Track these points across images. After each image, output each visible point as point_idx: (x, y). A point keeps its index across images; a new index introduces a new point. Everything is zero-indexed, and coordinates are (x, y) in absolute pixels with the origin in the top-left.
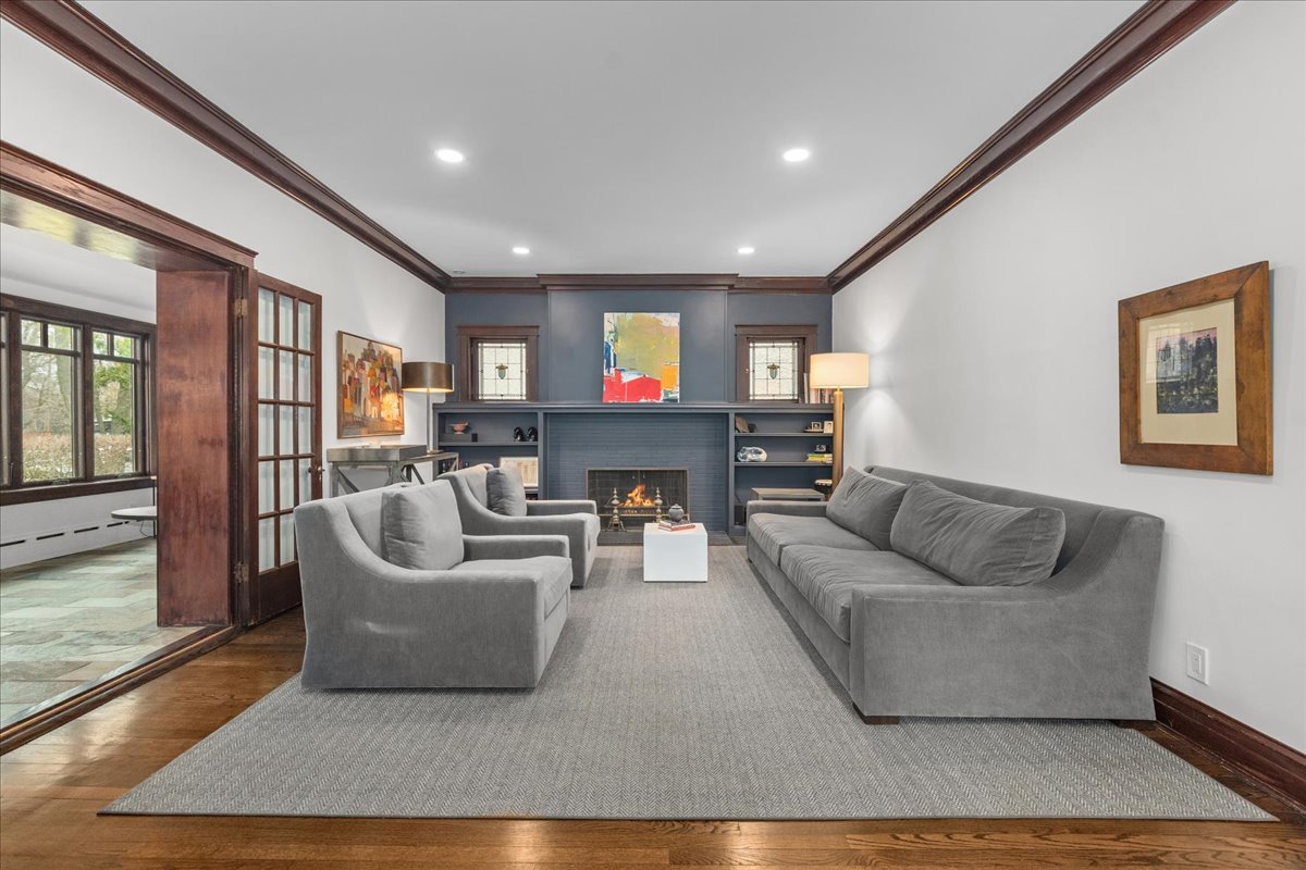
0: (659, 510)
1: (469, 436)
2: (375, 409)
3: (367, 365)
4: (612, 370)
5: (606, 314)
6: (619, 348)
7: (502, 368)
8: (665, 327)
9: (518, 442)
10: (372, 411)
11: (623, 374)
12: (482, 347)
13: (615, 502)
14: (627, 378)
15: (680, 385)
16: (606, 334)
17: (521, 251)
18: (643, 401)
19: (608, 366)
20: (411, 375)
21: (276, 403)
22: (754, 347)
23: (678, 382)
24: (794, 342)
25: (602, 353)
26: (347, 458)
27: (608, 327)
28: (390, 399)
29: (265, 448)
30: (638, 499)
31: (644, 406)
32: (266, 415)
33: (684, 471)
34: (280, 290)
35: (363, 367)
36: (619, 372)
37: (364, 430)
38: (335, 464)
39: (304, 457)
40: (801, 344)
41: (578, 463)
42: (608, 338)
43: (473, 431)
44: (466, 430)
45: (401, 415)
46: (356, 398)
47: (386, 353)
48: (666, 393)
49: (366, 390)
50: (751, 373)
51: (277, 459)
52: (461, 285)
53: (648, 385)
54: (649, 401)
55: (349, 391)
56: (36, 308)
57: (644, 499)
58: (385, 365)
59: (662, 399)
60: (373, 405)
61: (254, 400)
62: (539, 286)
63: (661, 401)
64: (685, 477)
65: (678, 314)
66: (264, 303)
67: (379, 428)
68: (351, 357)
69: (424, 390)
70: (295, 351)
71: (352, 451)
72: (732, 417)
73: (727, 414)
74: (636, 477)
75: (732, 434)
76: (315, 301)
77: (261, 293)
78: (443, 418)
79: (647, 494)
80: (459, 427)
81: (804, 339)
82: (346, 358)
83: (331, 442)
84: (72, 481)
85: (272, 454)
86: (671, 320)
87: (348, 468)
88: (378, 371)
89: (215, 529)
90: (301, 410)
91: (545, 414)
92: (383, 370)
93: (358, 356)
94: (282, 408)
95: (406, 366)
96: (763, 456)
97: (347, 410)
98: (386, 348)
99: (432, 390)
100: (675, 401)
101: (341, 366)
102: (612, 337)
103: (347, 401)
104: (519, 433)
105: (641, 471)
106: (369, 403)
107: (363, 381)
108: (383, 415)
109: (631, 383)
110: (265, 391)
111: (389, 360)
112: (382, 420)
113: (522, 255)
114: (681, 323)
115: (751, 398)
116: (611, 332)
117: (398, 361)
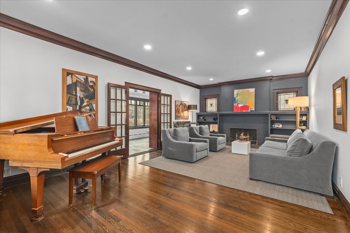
0: (248, 139)
1: (204, 120)
2: (182, 114)
3: (181, 106)
4: (236, 104)
5: (235, 90)
6: (238, 98)
7: (211, 104)
8: (251, 92)
9: (214, 121)
10: (182, 115)
11: (239, 105)
12: (207, 100)
13: (237, 136)
14: (240, 105)
15: (255, 107)
16: (235, 95)
17: (211, 79)
18: (244, 111)
19: (235, 103)
20: (189, 108)
21: (164, 114)
22: (280, 95)
23: (254, 106)
24: (294, 93)
25: (233, 100)
26: (177, 123)
27: (235, 93)
28: (186, 112)
29: (162, 121)
30: (242, 136)
31: (244, 112)
32: (163, 116)
33: (256, 129)
34: (165, 95)
35: (180, 106)
36: (238, 104)
37: (180, 118)
38: (174, 124)
39: (168, 123)
40: (297, 93)
41: (227, 126)
42: (235, 96)
43: (205, 119)
44: (203, 118)
45: (188, 115)
46: (179, 112)
47: (185, 103)
48: (251, 109)
49: (181, 111)
50: (279, 103)
51: (164, 123)
52: (202, 87)
53: (246, 107)
54: (246, 111)
55: (177, 111)
56: (139, 99)
57: (244, 136)
58: (185, 106)
59: (249, 110)
60: (182, 113)
61: (161, 113)
62: (219, 85)
63: (249, 111)
64: (256, 131)
65: (255, 88)
66: (162, 97)
67: (183, 118)
68: (178, 105)
69: (192, 110)
70: (167, 105)
71: (178, 122)
72: (269, 115)
73: (268, 114)
74: (243, 130)
75: (270, 120)
76: (170, 96)
77: (162, 96)
78: (198, 116)
79: (245, 135)
80: (201, 118)
81: (298, 91)
82: (176, 105)
83: (173, 120)
84: (143, 126)
85: (163, 122)
86: (253, 90)
87: (177, 125)
88: (183, 107)
89: (156, 133)
90: (168, 115)
91: (219, 115)
92: (184, 107)
93: (179, 105)
94: (165, 114)
95: (188, 106)
96: (281, 126)
97: (177, 114)
98: (185, 102)
99: (193, 110)
100: (253, 111)
101: (176, 107)
102: (236, 96)
103: (177, 113)
104: (214, 119)
105: (244, 129)
106: (181, 113)
107: (180, 109)
108: (184, 115)
109: (241, 107)
110: (162, 112)
111: (186, 105)
112: (184, 116)
113: (212, 80)
114: (255, 91)
115: (279, 110)
116: (236, 95)
117: (187, 104)
